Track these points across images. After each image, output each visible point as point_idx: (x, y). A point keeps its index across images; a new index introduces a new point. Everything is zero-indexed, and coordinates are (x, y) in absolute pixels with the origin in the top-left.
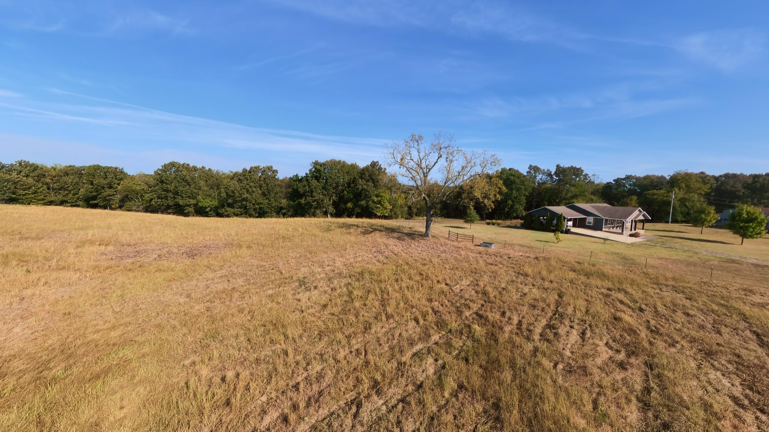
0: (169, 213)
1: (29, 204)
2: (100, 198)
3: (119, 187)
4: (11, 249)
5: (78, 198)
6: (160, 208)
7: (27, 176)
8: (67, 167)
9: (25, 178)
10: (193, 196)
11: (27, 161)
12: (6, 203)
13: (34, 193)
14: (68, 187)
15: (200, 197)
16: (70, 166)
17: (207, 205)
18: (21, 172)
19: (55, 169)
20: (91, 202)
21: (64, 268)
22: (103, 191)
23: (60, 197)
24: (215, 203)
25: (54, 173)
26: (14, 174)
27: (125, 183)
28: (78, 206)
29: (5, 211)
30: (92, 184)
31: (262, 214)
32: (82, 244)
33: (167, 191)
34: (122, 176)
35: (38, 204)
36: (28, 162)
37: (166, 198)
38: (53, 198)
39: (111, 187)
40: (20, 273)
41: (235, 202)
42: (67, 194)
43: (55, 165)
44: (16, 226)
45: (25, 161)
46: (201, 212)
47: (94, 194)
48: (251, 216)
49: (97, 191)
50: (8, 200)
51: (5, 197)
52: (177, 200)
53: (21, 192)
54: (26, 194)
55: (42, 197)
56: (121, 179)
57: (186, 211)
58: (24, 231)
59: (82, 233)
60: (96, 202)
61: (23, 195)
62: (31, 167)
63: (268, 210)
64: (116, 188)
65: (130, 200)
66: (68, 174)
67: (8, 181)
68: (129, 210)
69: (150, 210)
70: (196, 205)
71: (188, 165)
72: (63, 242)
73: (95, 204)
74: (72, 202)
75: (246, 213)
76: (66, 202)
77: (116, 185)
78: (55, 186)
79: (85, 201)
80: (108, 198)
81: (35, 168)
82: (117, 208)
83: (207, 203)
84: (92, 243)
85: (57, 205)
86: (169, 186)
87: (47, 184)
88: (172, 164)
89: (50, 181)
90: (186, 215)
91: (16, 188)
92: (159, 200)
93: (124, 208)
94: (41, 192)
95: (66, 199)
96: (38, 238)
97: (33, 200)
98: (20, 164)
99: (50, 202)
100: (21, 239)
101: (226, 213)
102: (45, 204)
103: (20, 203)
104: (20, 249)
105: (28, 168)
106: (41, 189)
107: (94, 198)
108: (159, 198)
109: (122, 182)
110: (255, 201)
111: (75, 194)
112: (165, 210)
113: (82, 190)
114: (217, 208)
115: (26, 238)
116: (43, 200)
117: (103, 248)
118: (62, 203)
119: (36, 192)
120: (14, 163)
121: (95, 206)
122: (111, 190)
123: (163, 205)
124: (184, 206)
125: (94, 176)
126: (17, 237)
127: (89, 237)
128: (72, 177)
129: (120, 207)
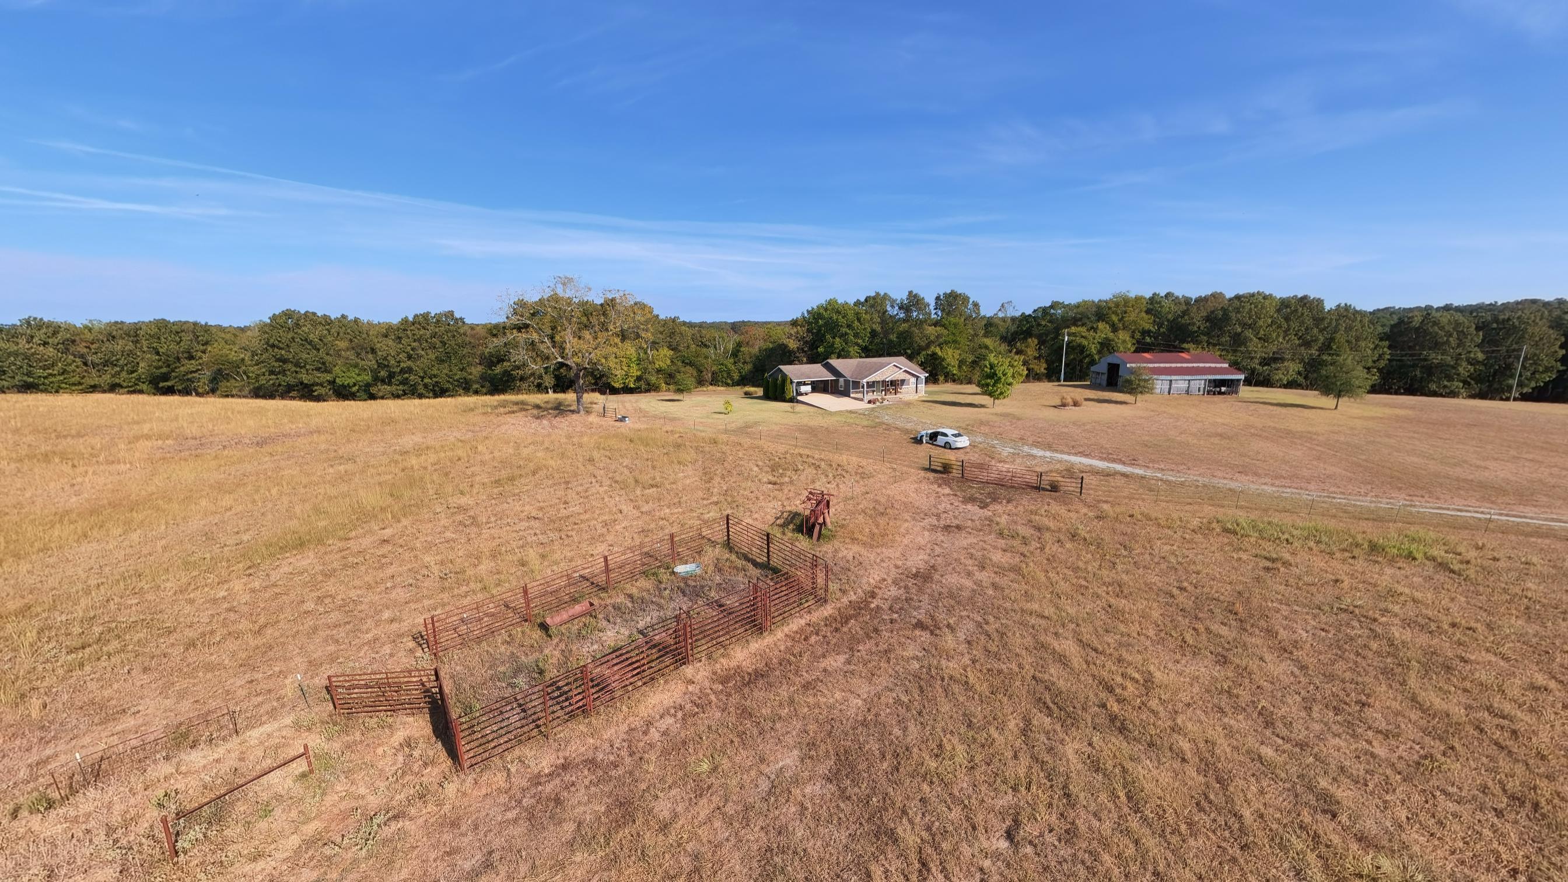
0: (293, 398)
1: (57, 392)
2: (175, 378)
3: (205, 358)
4: (49, 448)
5: (139, 379)
6: (277, 391)
7: (45, 344)
8: (110, 325)
9: (42, 348)
10: (324, 368)
11: (39, 317)
12: (19, 392)
13: (63, 373)
14: (117, 360)
15: (337, 370)
16: (116, 323)
17: (351, 381)
18: (32, 337)
19: (90, 330)
20: (161, 385)
21: (113, 462)
22: (178, 364)
23: (107, 379)
24: (367, 378)
25: (89, 336)
26: (23, 342)
27: (213, 349)
28: (141, 392)
29: (25, 404)
30: (158, 353)
31: (440, 392)
32: (137, 438)
33: (285, 361)
34: (207, 337)
35: (72, 392)
36: (41, 319)
37: (283, 372)
38: (96, 381)
39: (191, 357)
40: (66, 468)
41: (391, 375)
42: (118, 373)
43: (90, 321)
44: (48, 423)
45: (35, 319)
46: (343, 393)
47: (164, 370)
48: (421, 396)
49: (168, 366)
50: (22, 386)
51: (16, 381)
52: (299, 376)
53: (40, 372)
54: (51, 375)
55: (77, 379)
56: (206, 343)
57: (315, 394)
58: (59, 429)
59: (135, 427)
60: (169, 384)
61: (45, 378)
62: (47, 327)
63: (448, 385)
64: (200, 358)
65: (227, 377)
66: (114, 337)
67: (16, 354)
68: (227, 396)
69: (261, 394)
70: (332, 382)
71: (314, 314)
72: (112, 439)
73: (169, 387)
74: (128, 387)
75: (412, 392)
76: (120, 386)
77: (199, 354)
78: (95, 359)
79: (150, 382)
80: (190, 376)
81: (55, 329)
82: (208, 393)
83: (349, 378)
84: (148, 437)
85: (104, 392)
86: (283, 352)
87: (82, 356)
88: (286, 314)
89: (85, 350)
90: (318, 399)
91: (30, 366)
92: (273, 377)
93: (219, 392)
94: (74, 371)
95: (117, 381)
96: (79, 435)
97: (63, 385)
98: (28, 323)
99: (91, 387)
100: (58, 437)
101: (381, 394)
102: (84, 391)
103: (42, 391)
104: (60, 447)
105: (44, 330)
106: (73, 367)
107: (165, 377)
108: (272, 373)
109: (209, 348)
110: (425, 372)
111: (132, 372)
112: (286, 392)
113: (142, 365)
114: (368, 385)
115: (65, 437)
116: (80, 384)
117: (160, 442)
118: (113, 388)
119: (64, 372)
120: (19, 323)
121: (169, 391)
122: (193, 362)
123: (280, 385)
124: (313, 385)
125: (159, 338)
126: (53, 435)
127: (146, 431)
128: (120, 342)
129: (213, 391)
